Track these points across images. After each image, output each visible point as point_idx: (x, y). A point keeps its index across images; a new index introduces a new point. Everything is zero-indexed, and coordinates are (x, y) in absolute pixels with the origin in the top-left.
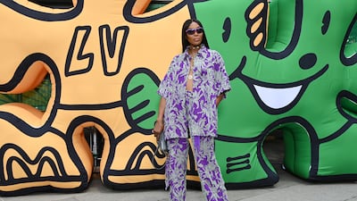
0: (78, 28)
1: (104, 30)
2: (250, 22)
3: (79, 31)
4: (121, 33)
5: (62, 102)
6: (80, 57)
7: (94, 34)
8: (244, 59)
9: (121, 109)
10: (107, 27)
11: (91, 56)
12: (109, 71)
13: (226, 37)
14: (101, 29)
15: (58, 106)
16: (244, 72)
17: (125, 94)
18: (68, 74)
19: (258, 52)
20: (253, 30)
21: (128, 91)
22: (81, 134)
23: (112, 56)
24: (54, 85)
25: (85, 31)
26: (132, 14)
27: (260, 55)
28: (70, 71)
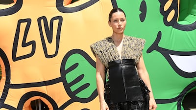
0: (20, 21)
1: (42, 21)
2: (163, 2)
3: (22, 24)
4: (56, 22)
5: (12, 82)
6: (24, 45)
7: (34, 25)
8: (160, 34)
9: (61, 84)
10: (44, 18)
11: (33, 43)
12: (49, 54)
13: (142, 17)
14: (39, 20)
15: (8, 86)
16: (160, 45)
17: (64, 72)
18: (15, 59)
19: (171, 27)
20: (166, 8)
21: (66, 69)
22: (29, 107)
23: (50, 41)
24: (5, 69)
25: (27, 23)
26: (64, 5)
27: (173, 29)
28: (17, 57)
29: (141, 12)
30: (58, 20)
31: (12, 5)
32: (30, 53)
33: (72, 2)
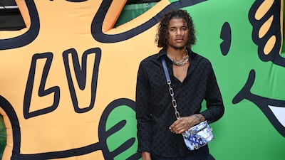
0: (36, 57)
1: (70, 55)
2: (257, 25)
3: (38, 61)
4: (91, 58)
5: (23, 151)
6: (42, 93)
7: (58, 62)
8: (252, 75)
9: (100, 152)
10: (73, 51)
11: (56, 90)
12: (81, 106)
13: (225, 48)
14: (65, 55)
16: (254, 90)
17: (103, 133)
18: (28, 115)
19: (270, 62)
20: (261, 34)
21: (107, 129)
23: (82, 87)
24: (11, 130)
25: (46, 59)
26: (103, 31)
27: (274, 65)
28: (30, 112)
29: (222, 41)
30: (94, 54)
31: (24, 31)
32: (51, 105)
33: (115, 26)
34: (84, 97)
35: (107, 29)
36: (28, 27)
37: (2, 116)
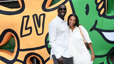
0: (24, 17)
1: (35, 16)
2: (98, 4)
3: (25, 18)
4: (42, 17)
5: (21, 48)
6: (26, 29)
7: (31, 18)
8: (96, 21)
9: (45, 49)
10: (36, 15)
11: (31, 28)
12: (39, 33)
13: (87, 13)
14: (33, 16)
15: (19, 50)
16: (97, 27)
18: (22, 36)
19: (102, 17)
20: (100, 7)
22: (30, 60)
23: (39, 27)
24: (17, 41)
25: (27, 18)
26: (46, 8)
27: (104, 18)
28: (23, 35)
29: (86, 10)
31: (20, 8)
32: (29, 33)
33: (50, 6)
34: (40, 30)
35: (47, 7)
36: (21, 7)
37: (14, 37)
